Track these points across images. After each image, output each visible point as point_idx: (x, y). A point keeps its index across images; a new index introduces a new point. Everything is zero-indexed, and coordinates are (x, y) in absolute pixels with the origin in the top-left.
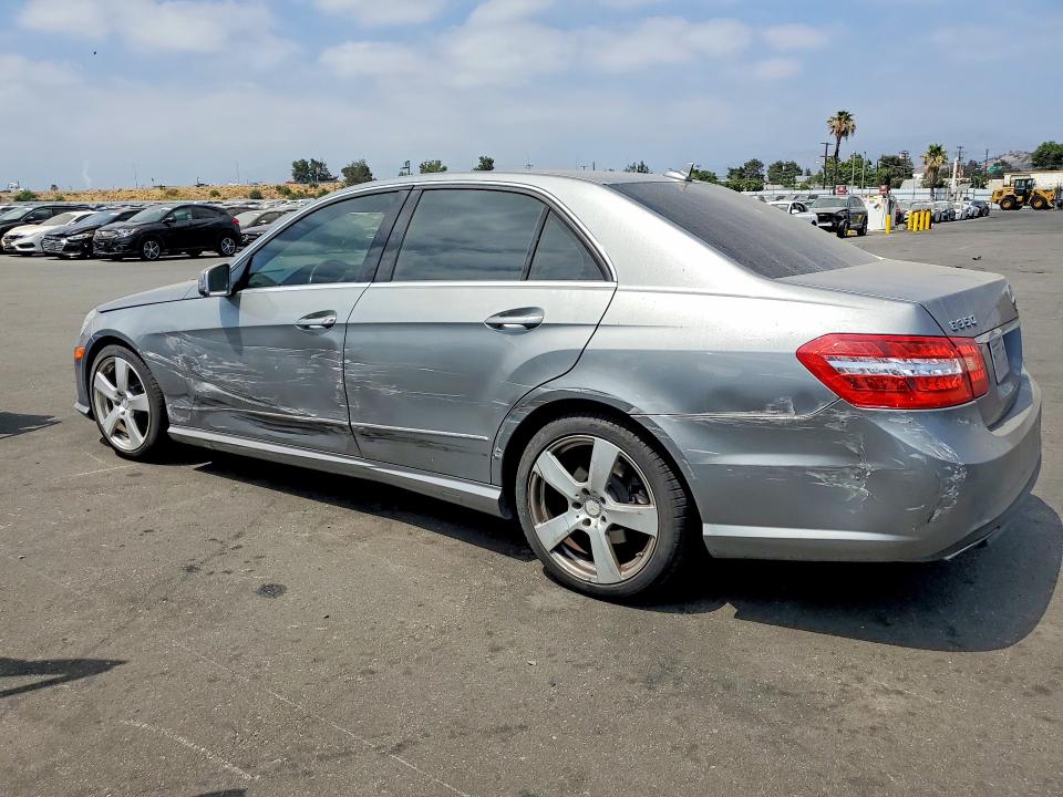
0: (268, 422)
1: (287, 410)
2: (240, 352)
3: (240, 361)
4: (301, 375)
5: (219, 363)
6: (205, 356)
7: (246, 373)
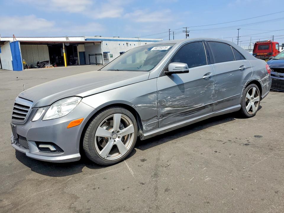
0: (186, 113)
1: (196, 106)
2: (183, 92)
3: (183, 95)
4: (201, 93)
5: (175, 98)
6: (169, 97)
7: (184, 98)
